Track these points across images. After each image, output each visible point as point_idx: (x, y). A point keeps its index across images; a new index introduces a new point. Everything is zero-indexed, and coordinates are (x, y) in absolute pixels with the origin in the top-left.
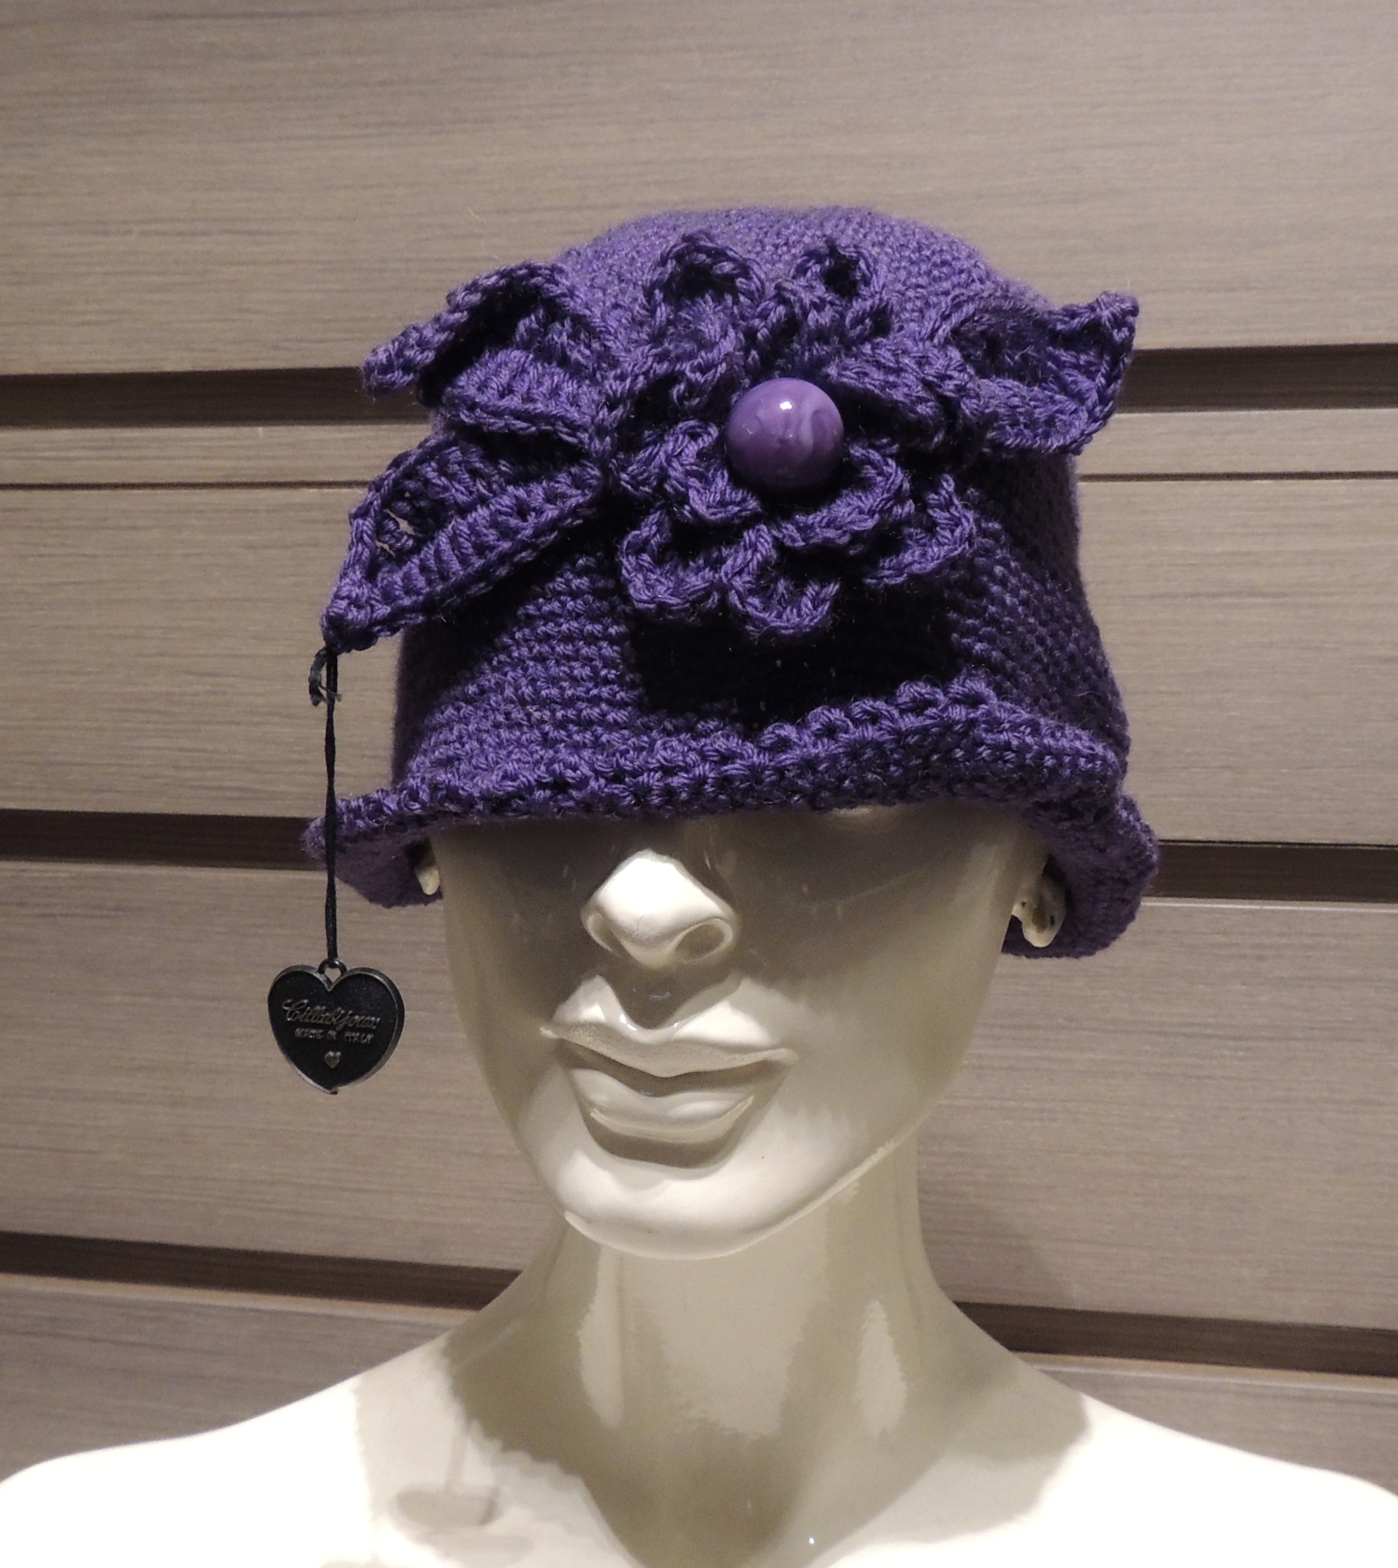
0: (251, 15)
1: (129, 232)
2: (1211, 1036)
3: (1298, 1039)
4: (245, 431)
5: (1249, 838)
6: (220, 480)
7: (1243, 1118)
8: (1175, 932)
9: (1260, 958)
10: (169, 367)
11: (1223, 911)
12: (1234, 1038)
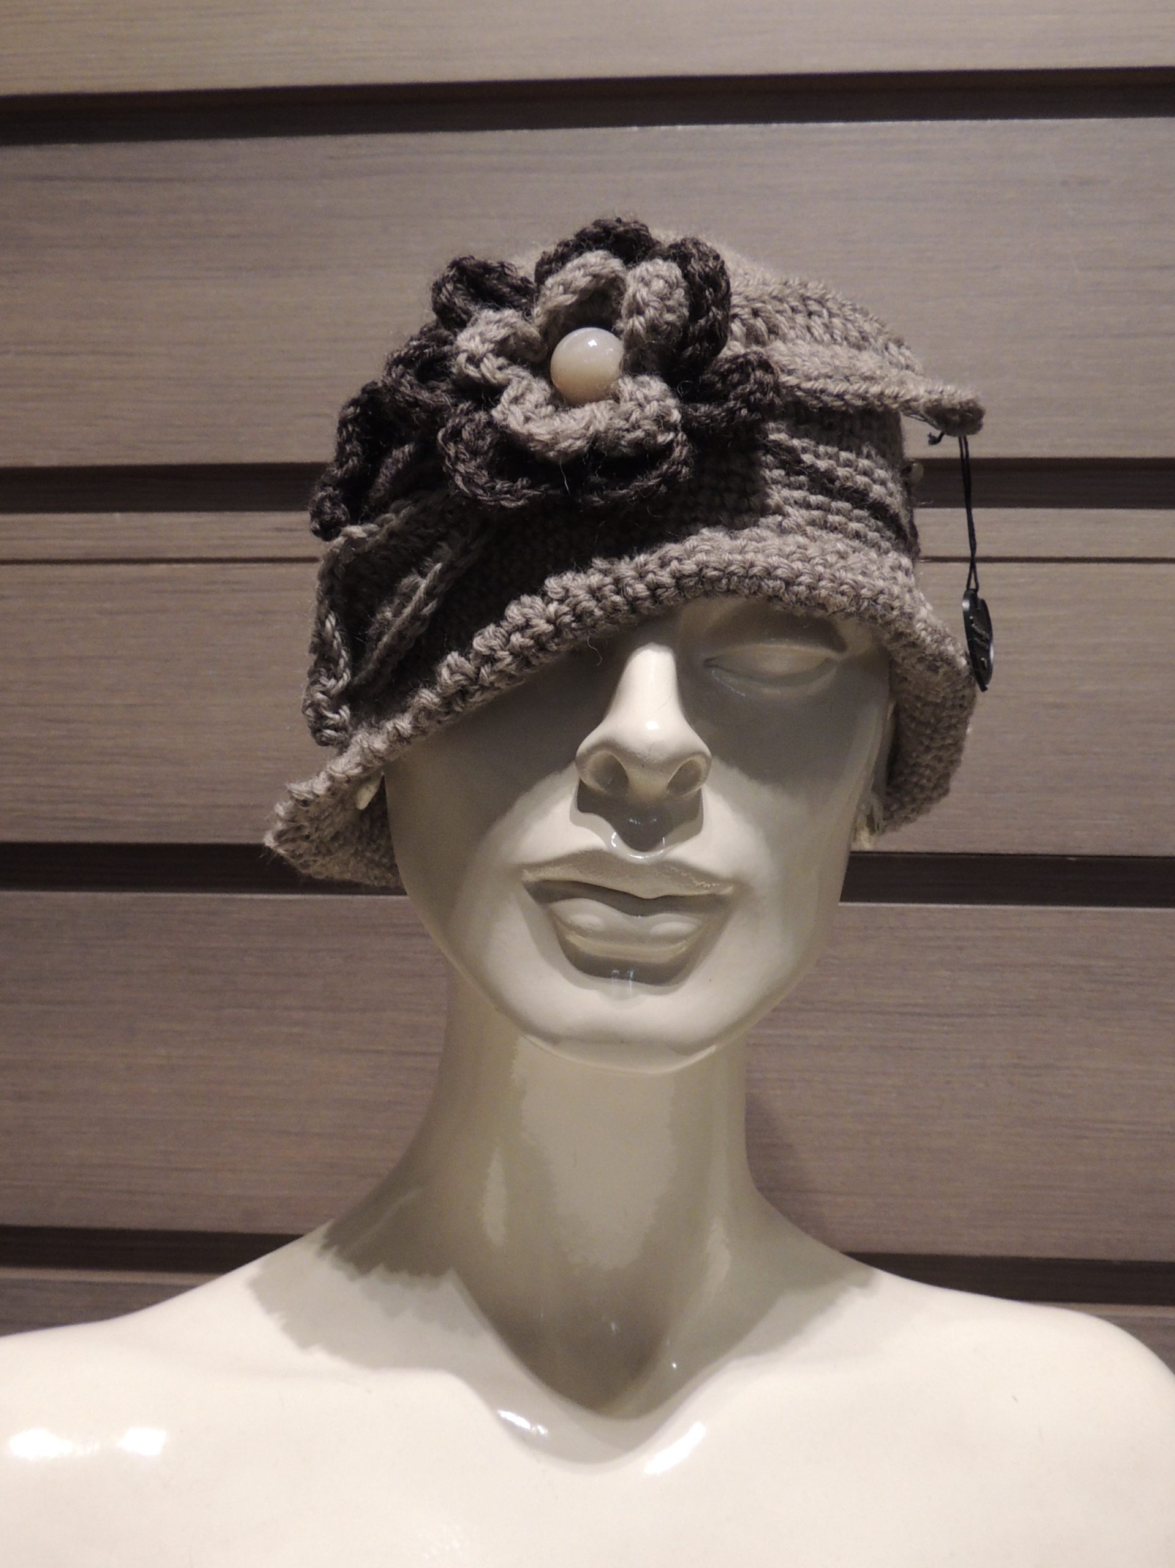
0: (119, 180)
1: (7, 352)
2: (920, 1014)
3: (992, 1015)
4: (104, 516)
5: (950, 850)
6: (82, 557)
7: (948, 1082)
8: (890, 928)
9: (960, 948)
10: (38, 462)
11: (928, 910)
12: (939, 1016)
